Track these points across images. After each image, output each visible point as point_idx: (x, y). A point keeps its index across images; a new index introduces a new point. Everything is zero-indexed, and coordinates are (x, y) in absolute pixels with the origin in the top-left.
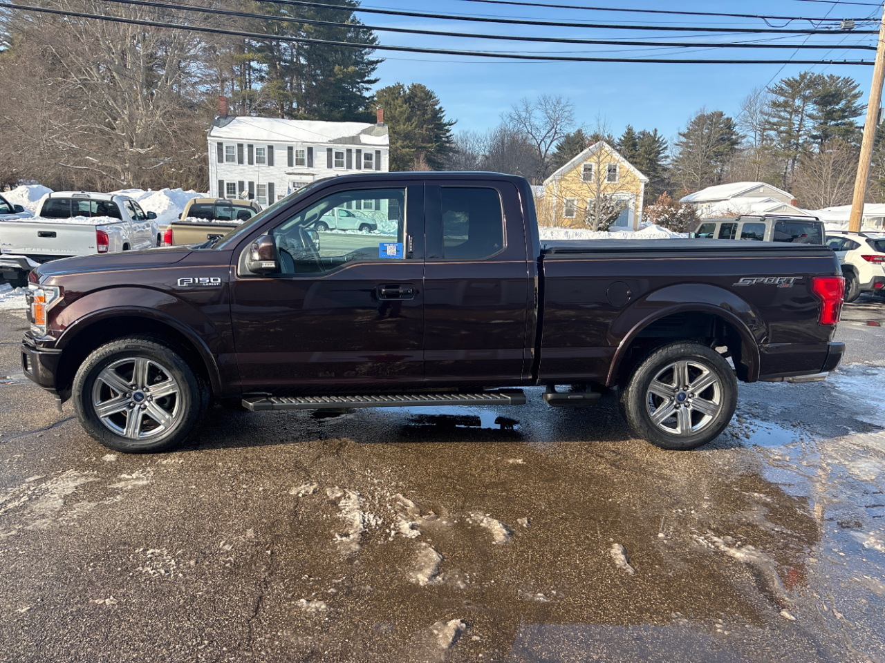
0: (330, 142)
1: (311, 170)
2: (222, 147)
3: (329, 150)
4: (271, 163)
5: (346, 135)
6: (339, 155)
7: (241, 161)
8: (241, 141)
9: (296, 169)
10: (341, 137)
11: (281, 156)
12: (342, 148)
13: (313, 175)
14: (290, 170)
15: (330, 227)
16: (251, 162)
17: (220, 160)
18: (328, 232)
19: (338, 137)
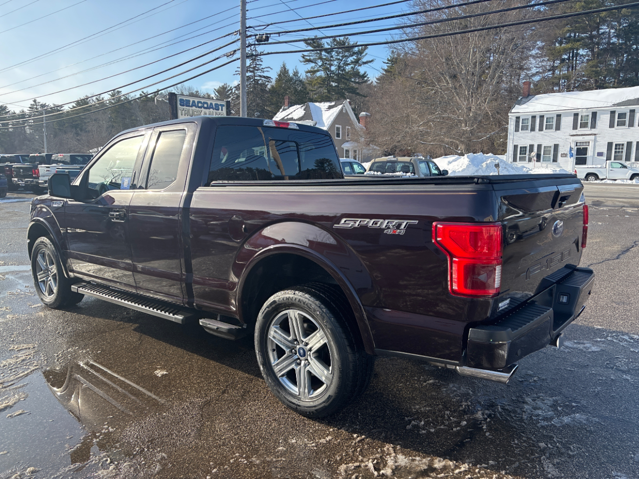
0: (614, 105)
1: (593, 131)
2: (519, 120)
3: (613, 113)
4: (558, 128)
5: (632, 98)
6: (622, 115)
7: (533, 129)
8: (534, 114)
9: (580, 131)
10: (626, 100)
11: (567, 121)
12: (626, 109)
13: (595, 135)
14: (574, 132)
15: (601, 177)
16: (541, 129)
17: (517, 130)
18: (598, 182)
19: (624, 100)
